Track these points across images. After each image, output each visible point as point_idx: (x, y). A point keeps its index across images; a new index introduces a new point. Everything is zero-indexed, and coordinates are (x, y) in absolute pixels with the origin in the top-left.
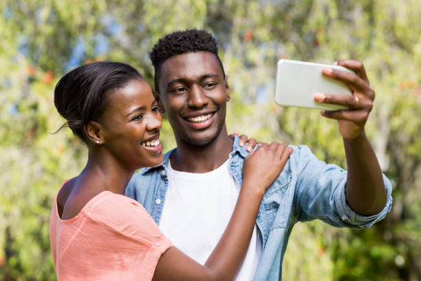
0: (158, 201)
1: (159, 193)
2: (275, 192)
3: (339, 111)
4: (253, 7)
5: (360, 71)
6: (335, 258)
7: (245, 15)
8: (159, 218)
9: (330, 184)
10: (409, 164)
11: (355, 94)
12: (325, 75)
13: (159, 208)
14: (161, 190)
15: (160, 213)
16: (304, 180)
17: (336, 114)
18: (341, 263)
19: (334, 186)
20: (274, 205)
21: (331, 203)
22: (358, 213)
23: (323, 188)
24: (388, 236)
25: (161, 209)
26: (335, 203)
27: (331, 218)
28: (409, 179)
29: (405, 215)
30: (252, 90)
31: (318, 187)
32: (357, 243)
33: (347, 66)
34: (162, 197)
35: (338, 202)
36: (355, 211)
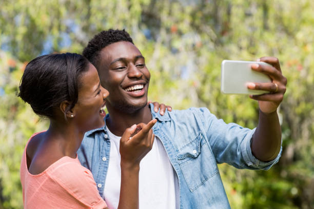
0: (104, 159)
1: (104, 151)
2: (187, 145)
3: (264, 94)
4: (176, 7)
5: (276, 65)
6: (244, 193)
7: (170, 14)
8: (106, 171)
9: (236, 139)
10: (297, 120)
11: (274, 82)
12: (253, 69)
13: (105, 164)
14: (106, 150)
15: (107, 168)
16: (212, 137)
17: (262, 97)
18: (250, 196)
19: (240, 141)
20: (187, 155)
21: (238, 153)
22: (262, 160)
23: (230, 143)
24: (284, 174)
25: (108, 165)
26: (241, 153)
27: (238, 163)
28: (297, 131)
29: (296, 158)
30: (177, 70)
31: (226, 142)
32: (260, 181)
33: (267, 62)
34: (107, 156)
35: (245, 153)
36: (259, 159)
